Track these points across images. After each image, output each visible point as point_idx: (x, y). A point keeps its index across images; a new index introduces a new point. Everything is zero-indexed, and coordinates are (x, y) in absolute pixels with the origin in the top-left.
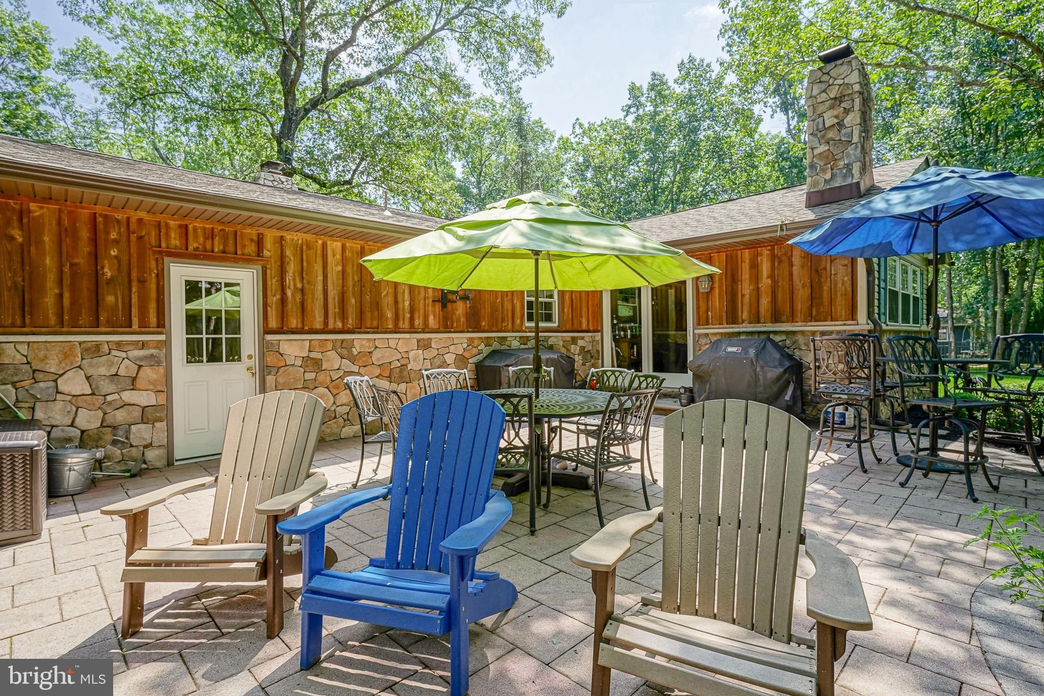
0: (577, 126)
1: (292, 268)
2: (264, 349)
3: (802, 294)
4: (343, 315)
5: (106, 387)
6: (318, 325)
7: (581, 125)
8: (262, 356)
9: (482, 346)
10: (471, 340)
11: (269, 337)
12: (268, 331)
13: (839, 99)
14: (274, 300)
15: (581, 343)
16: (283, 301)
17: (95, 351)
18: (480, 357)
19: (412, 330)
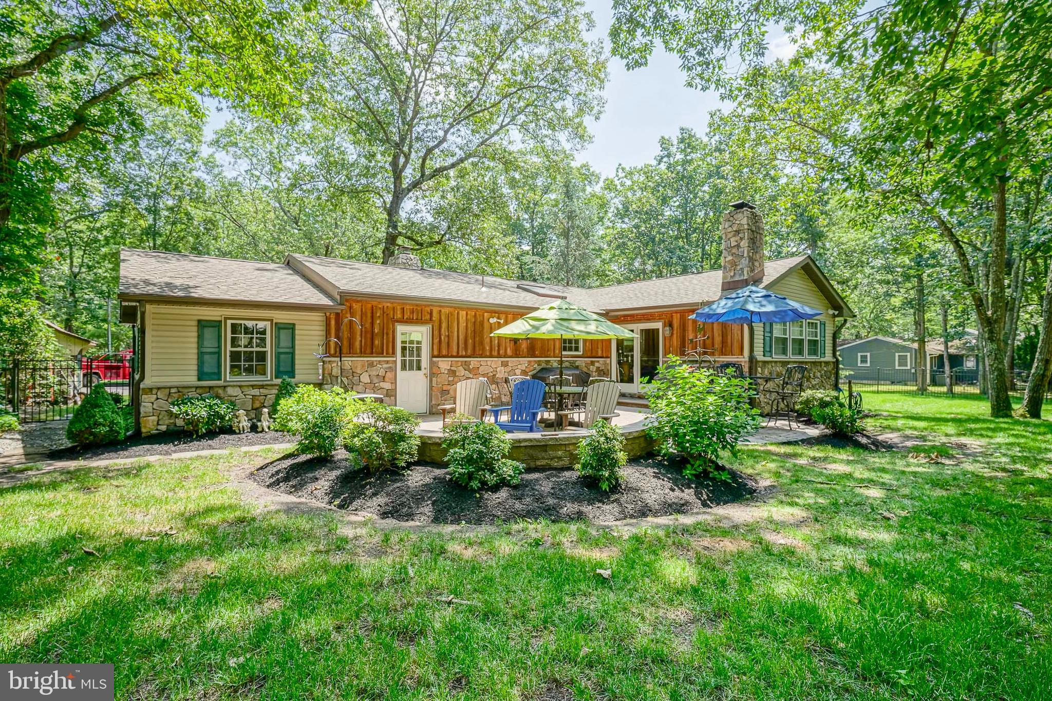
0: (620, 171)
1: (444, 325)
2: (432, 365)
3: (718, 339)
4: (466, 349)
5: (375, 381)
6: (455, 354)
7: (623, 169)
8: (431, 368)
9: (536, 366)
10: (530, 362)
11: (434, 359)
12: (434, 356)
13: (738, 232)
14: (436, 341)
15: (597, 365)
16: (440, 341)
17: (371, 365)
18: (535, 372)
19: (499, 356)
